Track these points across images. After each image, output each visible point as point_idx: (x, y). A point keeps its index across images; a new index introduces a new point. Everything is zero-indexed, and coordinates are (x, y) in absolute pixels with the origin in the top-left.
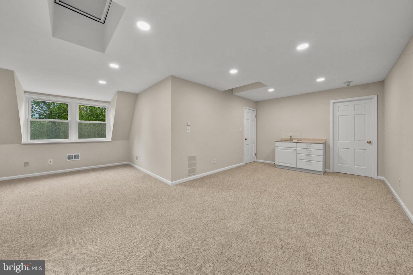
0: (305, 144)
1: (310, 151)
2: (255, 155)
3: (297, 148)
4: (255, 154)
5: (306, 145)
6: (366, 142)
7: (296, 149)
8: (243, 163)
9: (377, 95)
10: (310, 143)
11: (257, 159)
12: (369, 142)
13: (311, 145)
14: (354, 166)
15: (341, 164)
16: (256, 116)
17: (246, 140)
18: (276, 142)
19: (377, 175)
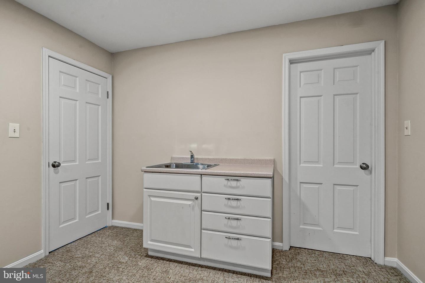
0: (222, 180)
1: (239, 202)
2: (108, 209)
3: (201, 192)
4: (108, 204)
5: (226, 181)
6: (358, 166)
7: (198, 195)
8: (41, 253)
9: (385, 41)
10: (237, 177)
11: (113, 218)
12: (365, 167)
13: (239, 183)
14: (334, 229)
15: (305, 224)
16: (112, 95)
17: (54, 166)
18: (146, 175)
19: (385, 255)
